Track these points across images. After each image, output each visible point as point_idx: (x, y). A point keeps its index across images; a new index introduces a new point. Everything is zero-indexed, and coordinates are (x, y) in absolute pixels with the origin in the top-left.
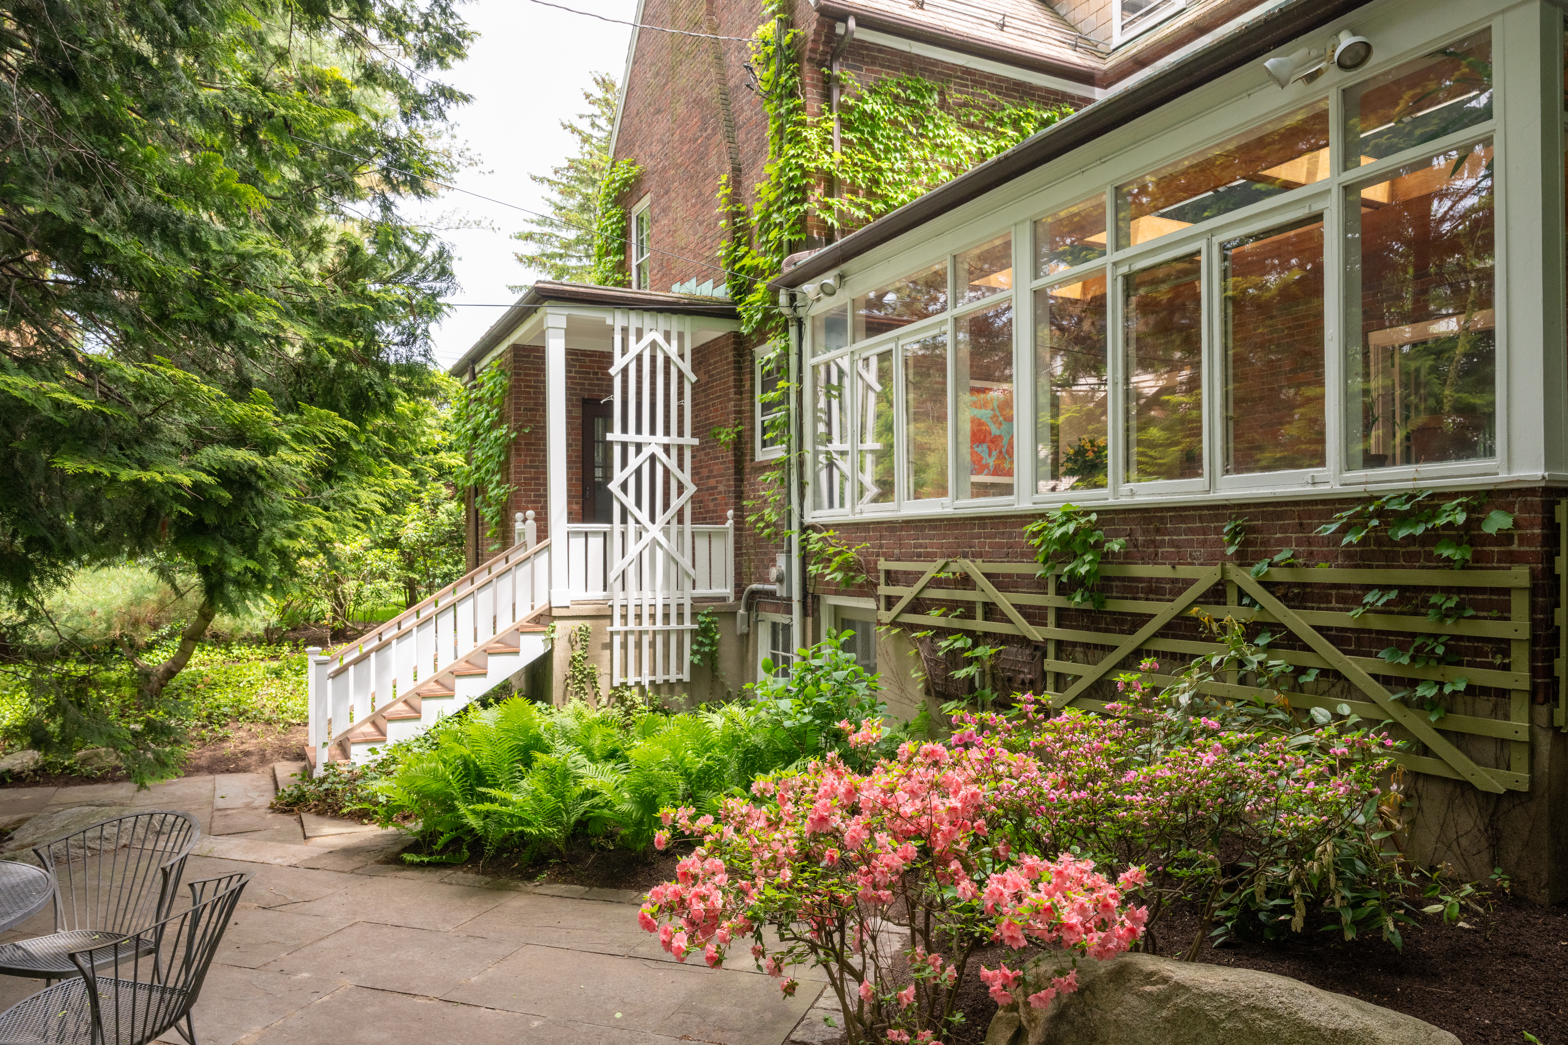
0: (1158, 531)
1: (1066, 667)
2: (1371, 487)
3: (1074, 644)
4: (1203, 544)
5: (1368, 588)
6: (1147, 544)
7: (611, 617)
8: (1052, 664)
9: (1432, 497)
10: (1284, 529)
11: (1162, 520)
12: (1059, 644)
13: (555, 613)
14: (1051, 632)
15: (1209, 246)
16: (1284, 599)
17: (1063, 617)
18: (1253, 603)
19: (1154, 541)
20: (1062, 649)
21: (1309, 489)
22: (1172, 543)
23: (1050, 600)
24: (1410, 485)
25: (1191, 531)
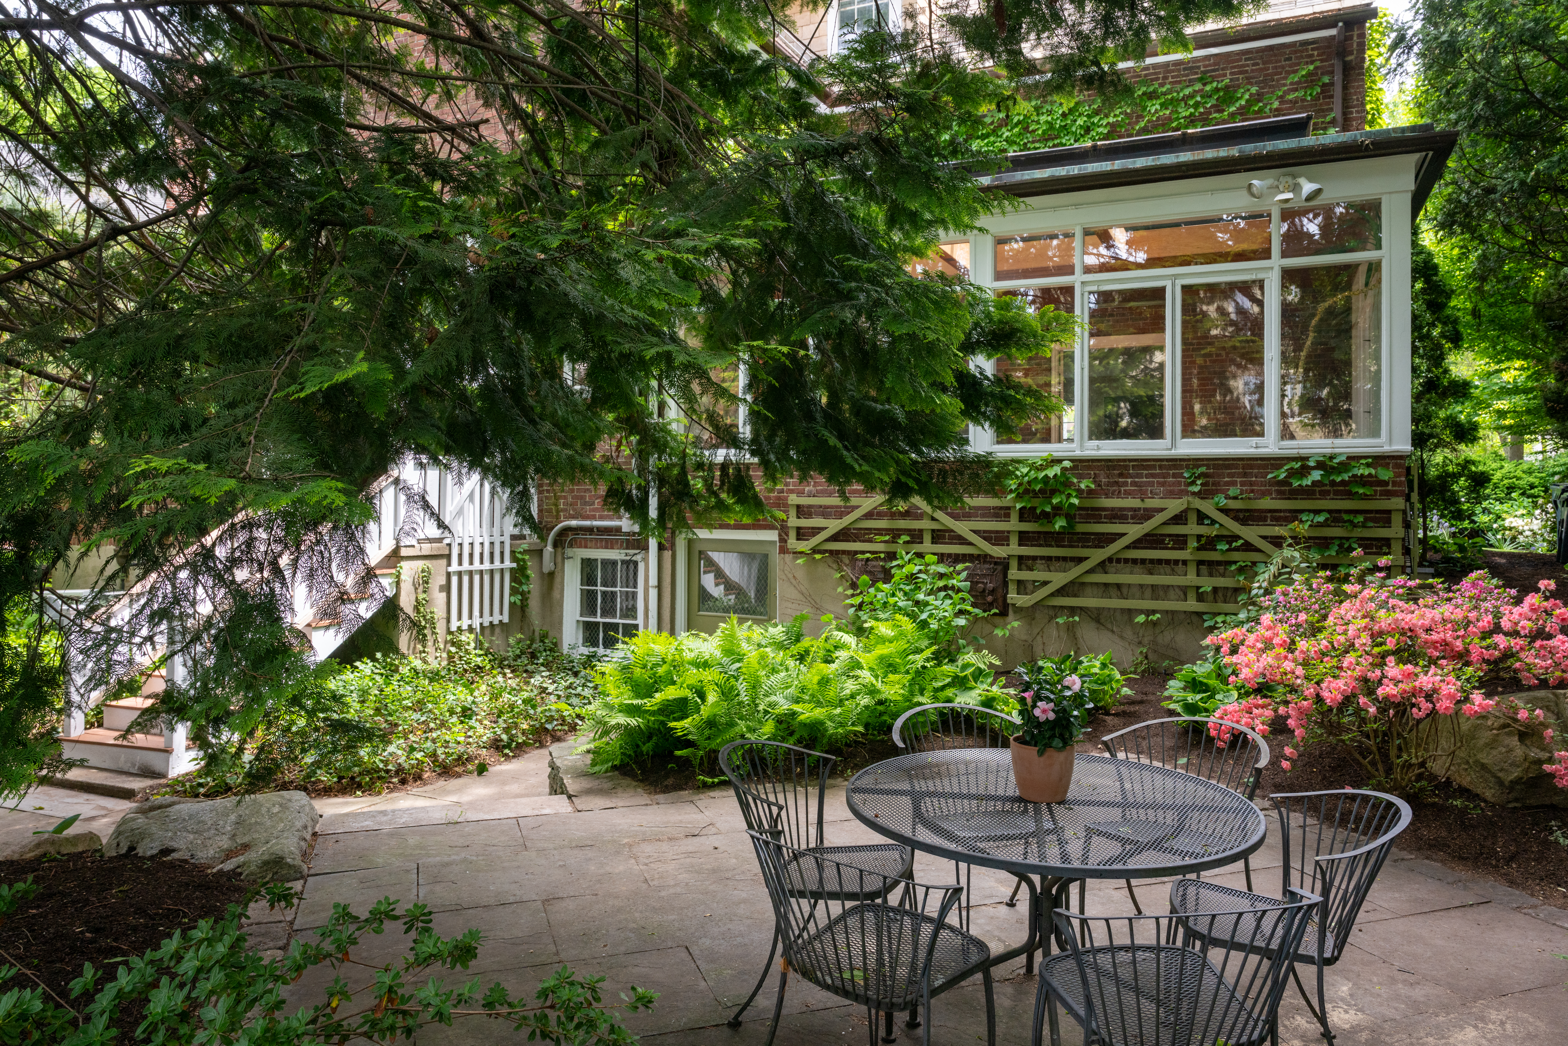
0: (1121, 475)
1: (1025, 575)
2: (1302, 451)
3: (1034, 558)
4: (1163, 484)
5: (1302, 511)
6: (1109, 484)
7: (449, 557)
8: (1014, 573)
9: (1348, 458)
10: (1230, 475)
11: (1126, 467)
12: (1021, 558)
13: (404, 552)
14: (1014, 548)
15: (1173, 285)
16: (1236, 519)
17: (1024, 538)
18: (1213, 522)
19: (1117, 483)
20: (1023, 562)
21: (1253, 451)
22: (1134, 484)
23: (1013, 525)
24: (1329, 451)
25: (1153, 476)
